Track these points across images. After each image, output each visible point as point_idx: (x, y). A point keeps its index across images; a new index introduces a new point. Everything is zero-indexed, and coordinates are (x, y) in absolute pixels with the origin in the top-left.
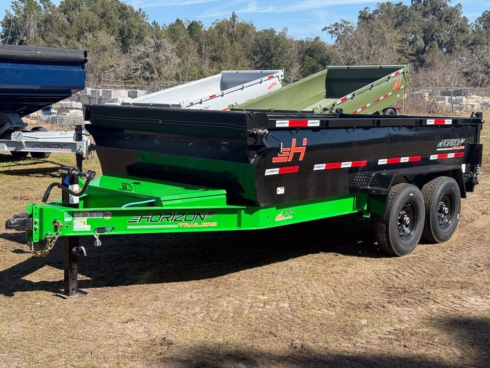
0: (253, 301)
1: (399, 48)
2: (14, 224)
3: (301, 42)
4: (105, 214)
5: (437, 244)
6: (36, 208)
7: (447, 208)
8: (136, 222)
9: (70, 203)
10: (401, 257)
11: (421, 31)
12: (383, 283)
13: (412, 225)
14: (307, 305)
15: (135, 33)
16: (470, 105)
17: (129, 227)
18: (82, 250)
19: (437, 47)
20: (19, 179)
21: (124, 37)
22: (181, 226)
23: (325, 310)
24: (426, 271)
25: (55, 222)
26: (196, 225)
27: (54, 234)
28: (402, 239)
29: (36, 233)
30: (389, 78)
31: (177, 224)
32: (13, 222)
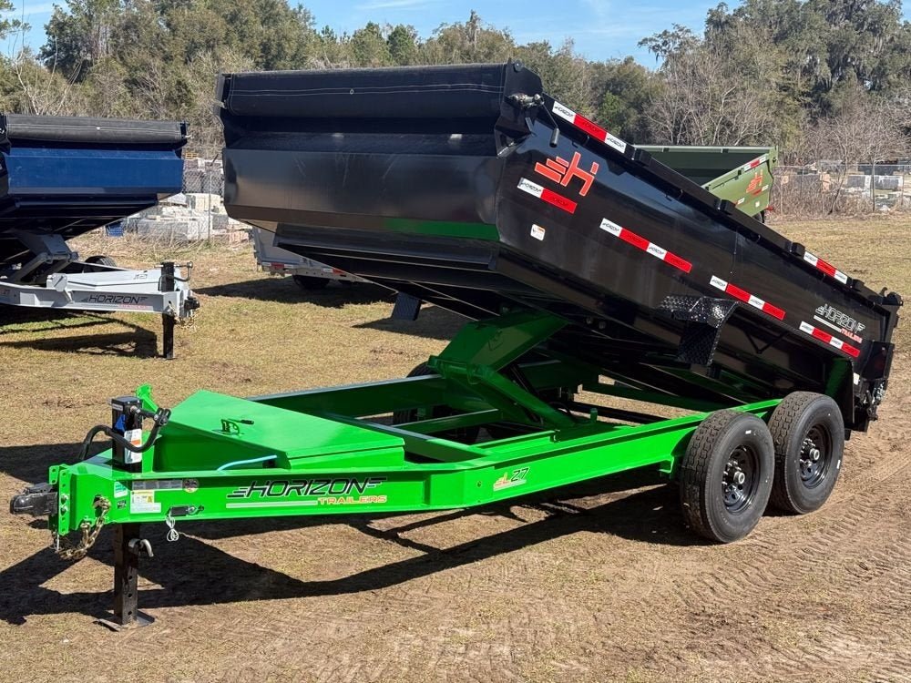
0: (447, 639)
1: (781, 81)
2: (25, 505)
3: (598, 67)
4: (187, 482)
5: (798, 517)
6: (64, 474)
7: (817, 451)
8: (243, 496)
9: (126, 462)
10: (727, 545)
11: (825, 49)
12: (687, 602)
13: (750, 488)
14: (542, 650)
15: (290, 49)
16: (907, 197)
17: (229, 506)
18: (145, 546)
19: (854, 80)
20: (60, 359)
21: (270, 57)
22: (322, 503)
23: (574, 663)
24: (770, 576)
25: (97, 499)
26: (350, 501)
27: (94, 520)
28: (731, 512)
29: (63, 519)
30: (740, 173)
31: (316, 499)
32: (23, 501)
